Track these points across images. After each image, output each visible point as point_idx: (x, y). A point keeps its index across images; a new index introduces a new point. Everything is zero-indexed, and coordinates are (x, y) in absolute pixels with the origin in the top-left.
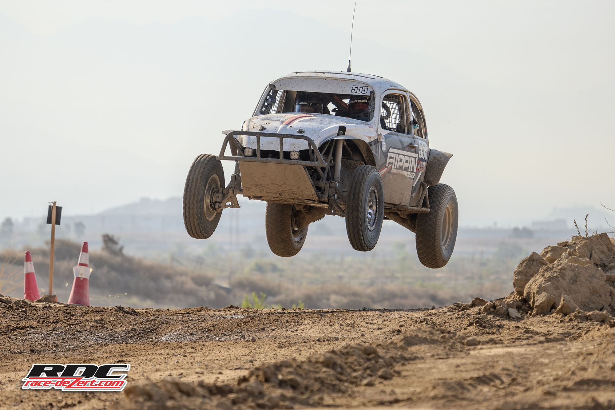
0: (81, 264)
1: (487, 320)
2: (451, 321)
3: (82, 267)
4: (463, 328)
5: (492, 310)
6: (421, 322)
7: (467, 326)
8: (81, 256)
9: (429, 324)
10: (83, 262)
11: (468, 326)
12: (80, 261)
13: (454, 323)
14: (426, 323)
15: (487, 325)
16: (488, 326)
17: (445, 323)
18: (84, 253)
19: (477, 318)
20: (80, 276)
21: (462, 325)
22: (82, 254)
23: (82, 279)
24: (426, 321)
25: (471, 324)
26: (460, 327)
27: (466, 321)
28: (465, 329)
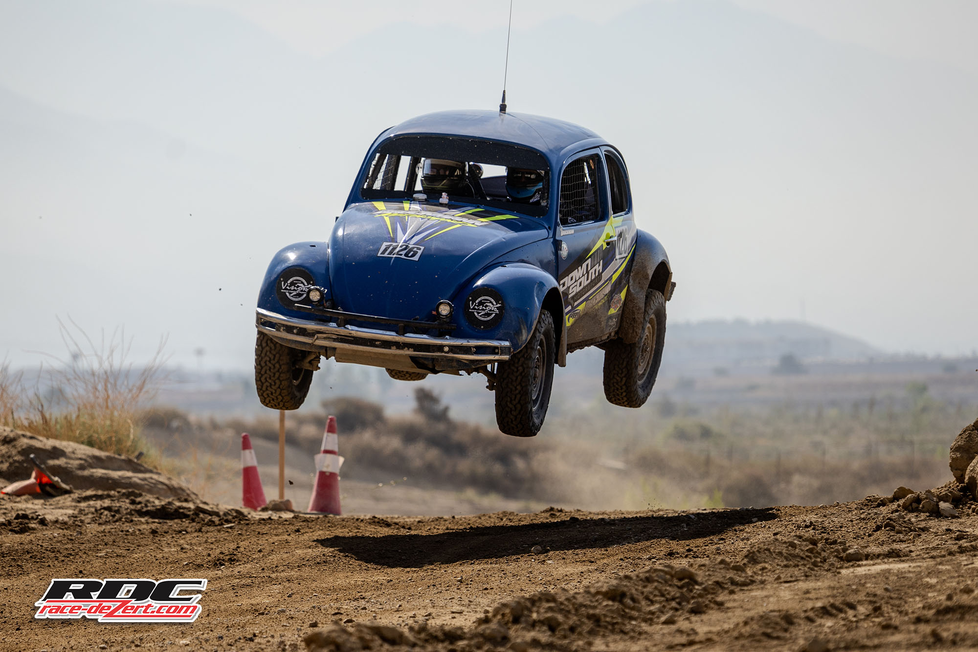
0: (327, 452)
1: (905, 522)
2: (850, 523)
3: (329, 456)
4: (867, 534)
5: (914, 505)
6: (807, 526)
7: (873, 531)
8: (326, 438)
9: (818, 530)
10: (329, 448)
11: (875, 531)
12: (325, 446)
13: (854, 527)
14: (814, 529)
15: (903, 529)
16: (905, 531)
17: (841, 527)
18: (330, 434)
19: (888, 519)
20: (325, 469)
21: (865, 529)
22: (327, 436)
23: (328, 474)
24: (814, 525)
25: (878, 528)
26: (862, 533)
27: (872, 525)
28: (870, 535)
